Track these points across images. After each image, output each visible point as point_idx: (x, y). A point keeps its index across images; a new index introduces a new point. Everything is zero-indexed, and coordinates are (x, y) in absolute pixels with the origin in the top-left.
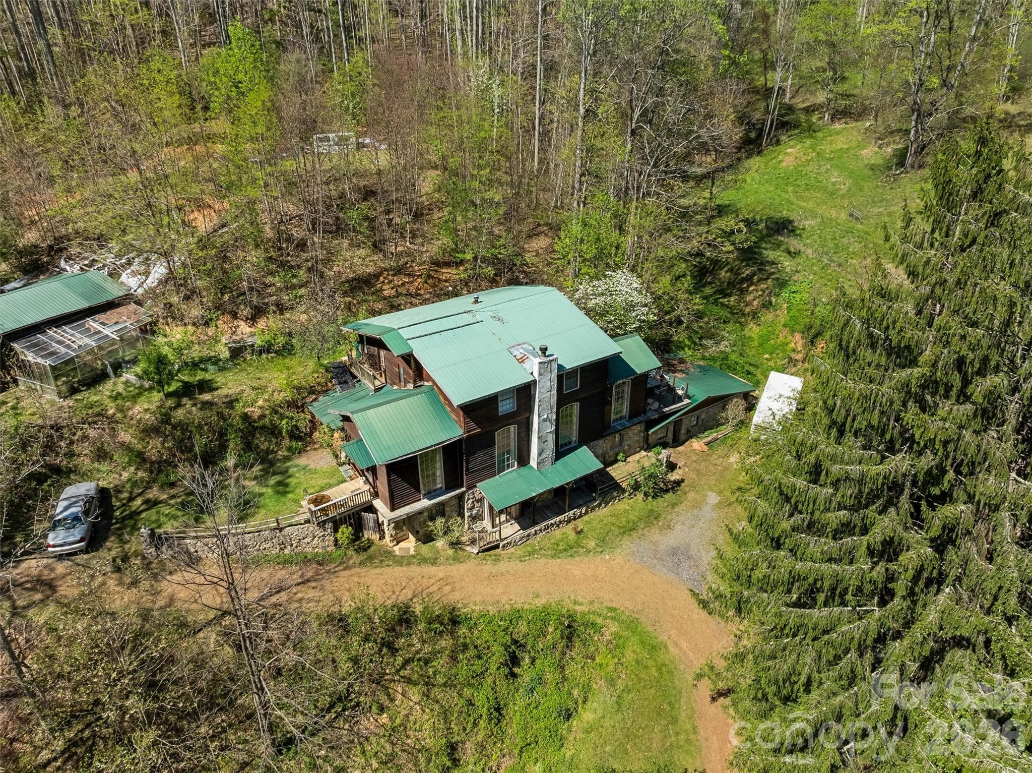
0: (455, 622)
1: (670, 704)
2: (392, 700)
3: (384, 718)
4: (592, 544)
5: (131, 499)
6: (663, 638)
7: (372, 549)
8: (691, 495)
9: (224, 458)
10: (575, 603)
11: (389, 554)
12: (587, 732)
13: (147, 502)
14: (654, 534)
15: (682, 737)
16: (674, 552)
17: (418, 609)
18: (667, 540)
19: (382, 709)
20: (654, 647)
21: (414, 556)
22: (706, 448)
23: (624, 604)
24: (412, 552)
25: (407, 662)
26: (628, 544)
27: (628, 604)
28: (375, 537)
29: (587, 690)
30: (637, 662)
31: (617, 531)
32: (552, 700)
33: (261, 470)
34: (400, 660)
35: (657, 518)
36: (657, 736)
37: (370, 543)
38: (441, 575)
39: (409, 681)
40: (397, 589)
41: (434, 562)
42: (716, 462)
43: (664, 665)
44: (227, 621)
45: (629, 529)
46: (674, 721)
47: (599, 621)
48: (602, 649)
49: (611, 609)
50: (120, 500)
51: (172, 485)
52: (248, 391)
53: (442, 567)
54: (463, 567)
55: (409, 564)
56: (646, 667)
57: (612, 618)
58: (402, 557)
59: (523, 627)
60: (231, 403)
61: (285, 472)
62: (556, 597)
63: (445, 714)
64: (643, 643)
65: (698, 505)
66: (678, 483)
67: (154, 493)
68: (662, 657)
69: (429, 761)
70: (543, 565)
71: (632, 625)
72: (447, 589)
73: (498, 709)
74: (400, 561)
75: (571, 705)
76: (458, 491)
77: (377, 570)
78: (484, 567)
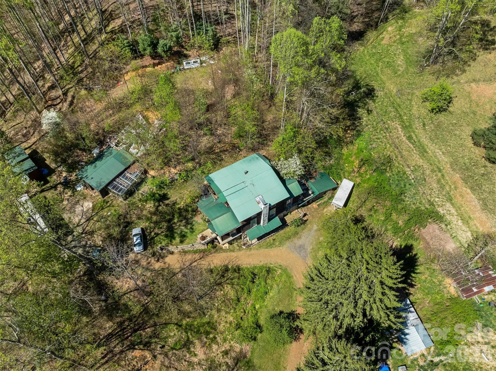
0: (239, 269)
1: (291, 293)
2: (224, 288)
3: (222, 292)
4: (277, 244)
5: (151, 233)
6: (293, 274)
7: (217, 247)
8: (309, 226)
9: (174, 219)
10: (271, 264)
11: (221, 248)
12: (270, 298)
13: (155, 234)
14: (295, 240)
15: (293, 302)
16: (300, 247)
17: (230, 267)
18: (298, 242)
19: (221, 290)
20: (290, 277)
21: (228, 249)
22: (317, 207)
23: (283, 263)
24: (228, 248)
25: (227, 279)
26: (288, 244)
27: (285, 264)
28: (218, 244)
29: (272, 287)
30: (285, 281)
31: (285, 239)
32: (262, 290)
33: (185, 223)
34: (225, 279)
35: (297, 234)
36: (287, 301)
37: (216, 245)
38: (235, 255)
39: (228, 284)
40: (225, 260)
41: (233, 251)
42: (319, 212)
43: (292, 282)
44: (183, 271)
45: (289, 238)
46: (292, 297)
47: (276, 269)
48: (277, 276)
49: (280, 266)
50: (148, 233)
51: (161, 228)
52: (178, 199)
53: (236, 253)
54: (241, 252)
55: (227, 252)
56: (287, 283)
57: (280, 268)
58: (225, 250)
59: (256, 271)
60: (175, 204)
61: (191, 224)
62: (266, 262)
63: (237, 292)
64: (287, 276)
65: (310, 230)
66: (306, 221)
67: (156, 231)
68: (292, 280)
69: (233, 302)
70: (263, 251)
71: (285, 270)
72: (237, 260)
73: (250, 291)
74: (225, 251)
75: (267, 291)
76: (240, 234)
77: (219, 254)
78: (247, 252)
